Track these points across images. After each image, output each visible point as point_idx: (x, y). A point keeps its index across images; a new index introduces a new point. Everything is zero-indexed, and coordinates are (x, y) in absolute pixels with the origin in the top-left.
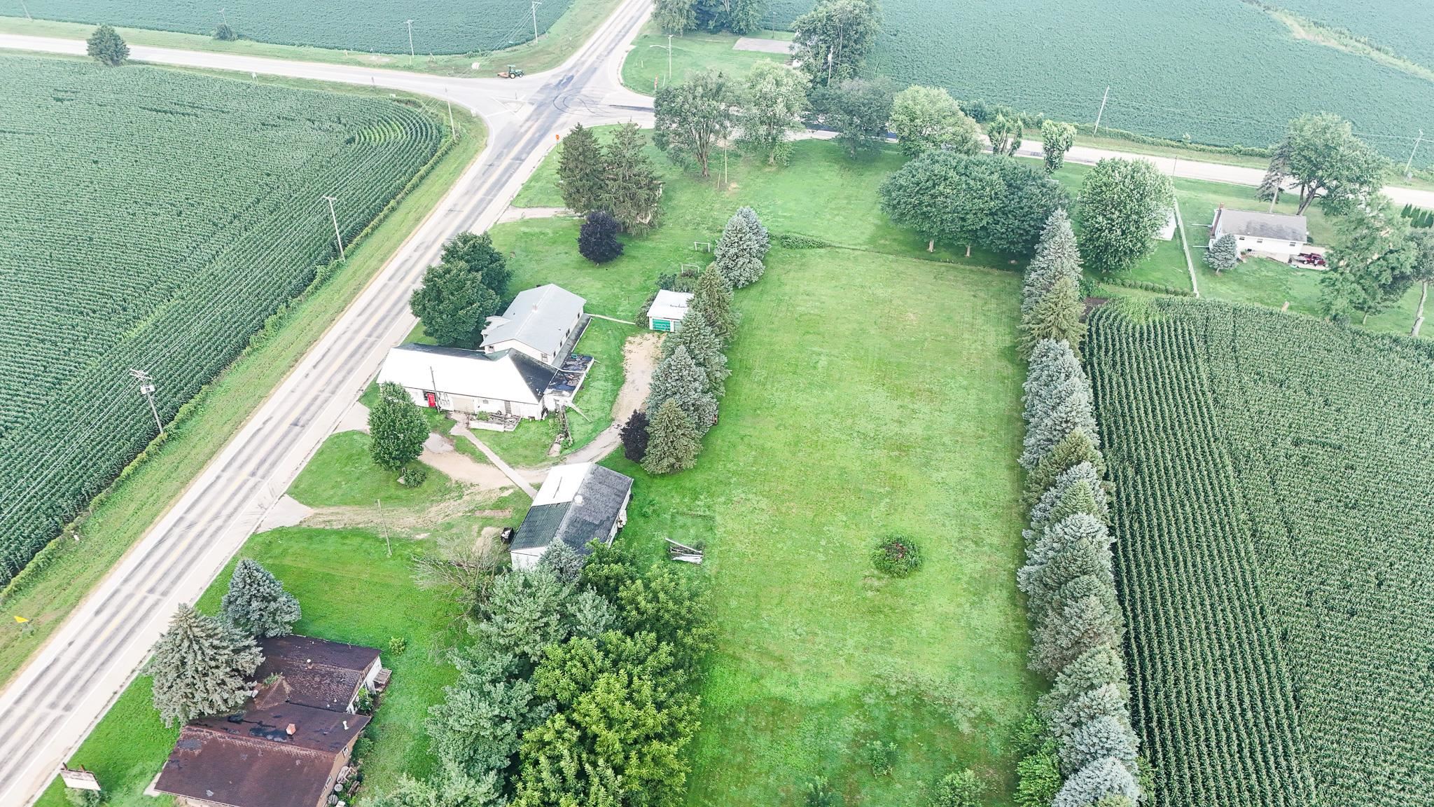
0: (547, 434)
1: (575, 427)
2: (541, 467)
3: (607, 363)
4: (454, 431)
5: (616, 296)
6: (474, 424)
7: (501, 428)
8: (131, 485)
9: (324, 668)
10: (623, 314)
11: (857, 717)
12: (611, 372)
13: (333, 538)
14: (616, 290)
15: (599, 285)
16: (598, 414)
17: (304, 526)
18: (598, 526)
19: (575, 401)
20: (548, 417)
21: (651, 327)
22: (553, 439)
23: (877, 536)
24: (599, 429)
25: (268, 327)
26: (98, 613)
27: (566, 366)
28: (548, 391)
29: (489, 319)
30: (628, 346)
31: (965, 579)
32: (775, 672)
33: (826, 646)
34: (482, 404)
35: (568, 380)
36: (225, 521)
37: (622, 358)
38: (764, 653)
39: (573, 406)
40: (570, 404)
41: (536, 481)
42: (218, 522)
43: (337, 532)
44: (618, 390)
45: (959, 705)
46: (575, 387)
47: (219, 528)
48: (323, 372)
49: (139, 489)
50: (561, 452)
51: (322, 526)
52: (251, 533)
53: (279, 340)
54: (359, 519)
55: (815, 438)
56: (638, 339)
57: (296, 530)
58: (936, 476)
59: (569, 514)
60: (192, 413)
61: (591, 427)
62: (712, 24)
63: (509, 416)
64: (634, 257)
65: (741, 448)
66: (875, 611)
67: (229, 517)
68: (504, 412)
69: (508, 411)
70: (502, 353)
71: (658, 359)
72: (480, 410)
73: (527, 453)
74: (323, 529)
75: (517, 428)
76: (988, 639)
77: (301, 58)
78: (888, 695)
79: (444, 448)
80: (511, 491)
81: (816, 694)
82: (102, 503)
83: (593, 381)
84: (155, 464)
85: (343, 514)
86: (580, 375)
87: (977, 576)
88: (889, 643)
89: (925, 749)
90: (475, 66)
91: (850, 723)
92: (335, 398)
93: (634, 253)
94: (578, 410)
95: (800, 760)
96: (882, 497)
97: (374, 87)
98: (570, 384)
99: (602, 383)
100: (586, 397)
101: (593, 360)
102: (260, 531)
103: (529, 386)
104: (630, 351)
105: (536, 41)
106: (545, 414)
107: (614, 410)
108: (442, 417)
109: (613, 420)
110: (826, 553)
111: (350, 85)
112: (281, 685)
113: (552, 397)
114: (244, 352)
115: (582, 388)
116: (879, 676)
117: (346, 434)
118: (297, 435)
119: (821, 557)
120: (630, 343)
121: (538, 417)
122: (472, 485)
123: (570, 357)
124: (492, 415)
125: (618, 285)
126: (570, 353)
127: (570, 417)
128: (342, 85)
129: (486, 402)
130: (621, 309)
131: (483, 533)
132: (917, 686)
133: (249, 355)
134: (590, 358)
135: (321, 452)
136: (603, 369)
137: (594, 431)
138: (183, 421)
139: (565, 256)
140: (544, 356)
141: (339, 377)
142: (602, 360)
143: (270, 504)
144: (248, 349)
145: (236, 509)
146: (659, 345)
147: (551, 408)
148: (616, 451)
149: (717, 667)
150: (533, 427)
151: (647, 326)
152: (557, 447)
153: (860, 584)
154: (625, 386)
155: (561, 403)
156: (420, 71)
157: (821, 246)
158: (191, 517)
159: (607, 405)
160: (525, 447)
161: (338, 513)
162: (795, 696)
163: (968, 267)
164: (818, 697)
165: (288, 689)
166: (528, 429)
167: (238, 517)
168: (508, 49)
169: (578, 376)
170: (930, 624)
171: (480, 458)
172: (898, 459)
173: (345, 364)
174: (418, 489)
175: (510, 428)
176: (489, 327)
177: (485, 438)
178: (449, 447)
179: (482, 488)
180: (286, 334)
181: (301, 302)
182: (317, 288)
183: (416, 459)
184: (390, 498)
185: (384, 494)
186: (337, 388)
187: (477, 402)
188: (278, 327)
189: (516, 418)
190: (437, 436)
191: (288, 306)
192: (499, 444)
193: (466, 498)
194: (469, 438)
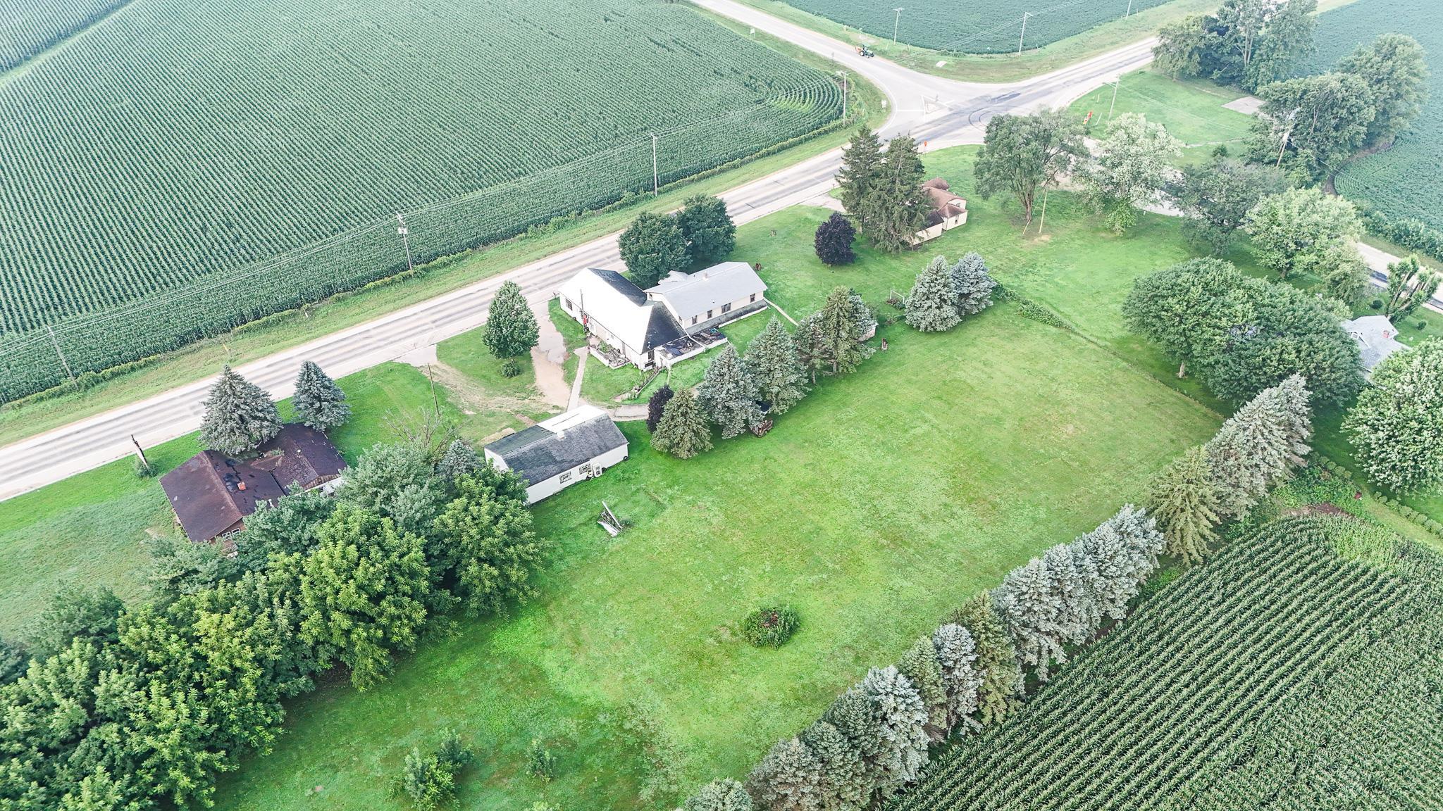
2: (598, 405)
4: (579, 351)
6: (593, 351)
7: (606, 362)
8: (368, 296)
9: (306, 462)
10: (799, 314)
11: (578, 724)
13: (424, 386)
14: (819, 292)
15: (810, 283)
17: (420, 369)
18: (556, 462)
20: (650, 370)
22: (631, 389)
23: (776, 599)
25: (551, 225)
26: (269, 366)
27: (695, 334)
28: (661, 348)
29: (674, 271)
31: (806, 681)
32: (564, 650)
33: (624, 657)
35: (685, 346)
36: (386, 345)
38: (575, 632)
39: (669, 369)
40: (669, 367)
41: (568, 408)
42: (381, 343)
43: (430, 383)
45: (666, 775)
46: (682, 354)
48: (552, 271)
49: (369, 301)
50: (623, 401)
51: (427, 375)
52: (389, 360)
54: (452, 381)
55: (828, 491)
57: (412, 370)
58: (897, 581)
59: (543, 441)
60: (445, 265)
62: (1216, 74)
63: (621, 356)
64: (868, 270)
65: (756, 466)
66: (697, 656)
67: (392, 343)
68: (620, 351)
69: (623, 352)
70: (653, 303)
72: (608, 343)
73: (603, 390)
74: (426, 378)
75: (619, 368)
76: (758, 741)
77: (809, 25)
78: (621, 726)
79: (557, 360)
81: (571, 686)
82: (339, 299)
84: (393, 289)
85: (448, 373)
86: (699, 347)
87: (819, 685)
88: (674, 688)
89: (595, 785)
90: (940, 64)
91: (569, 726)
92: (539, 292)
94: (670, 374)
95: (502, 723)
96: (825, 569)
97: (833, 62)
98: (685, 350)
100: (684, 367)
101: (725, 340)
102: (397, 361)
103: (647, 337)
105: (1019, 53)
106: (650, 367)
108: (584, 336)
110: (716, 588)
111: (818, 57)
112: (277, 459)
113: (661, 354)
114: (519, 236)
115: (692, 358)
116: (633, 706)
119: (709, 588)
121: (642, 367)
122: (541, 394)
123: (709, 330)
124: (611, 350)
125: (826, 289)
126: (712, 327)
127: (659, 377)
128: (813, 54)
129: (612, 337)
130: (803, 309)
132: (652, 735)
133: (520, 240)
134: (722, 338)
138: (435, 267)
142: (735, 343)
143: (421, 346)
144: (523, 235)
145: (400, 340)
147: (658, 364)
149: (530, 620)
150: (630, 372)
152: (626, 396)
153: (713, 628)
156: (890, 58)
157: (1059, 325)
158: (372, 333)
160: (607, 385)
162: (556, 675)
163: (1204, 409)
164: (571, 690)
165: (279, 463)
166: (628, 372)
167: (395, 346)
168: (985, 55)
169: (696, 347)
170: (726, 696)
171: (570, 378)
172: (878, 547)
173: (571, 271)
174: (506, 379)
175: (613, 366)
176: (666, 280)
177: (590, 365)
178: (561, 360)
179: (544, 400)
180: (562, 234)
181: (593, 215)
182: (615, 209)
183: (530, 358)
184: (484, 377)
185: (484, 372)
186: (547, 286)
187: (607, 335)
188: (559, 226)
189: (627, 360)
190: (564, 349)
191: (580, 214)
192: (592, 374)
193: (527, 401)
194: (581, 360)
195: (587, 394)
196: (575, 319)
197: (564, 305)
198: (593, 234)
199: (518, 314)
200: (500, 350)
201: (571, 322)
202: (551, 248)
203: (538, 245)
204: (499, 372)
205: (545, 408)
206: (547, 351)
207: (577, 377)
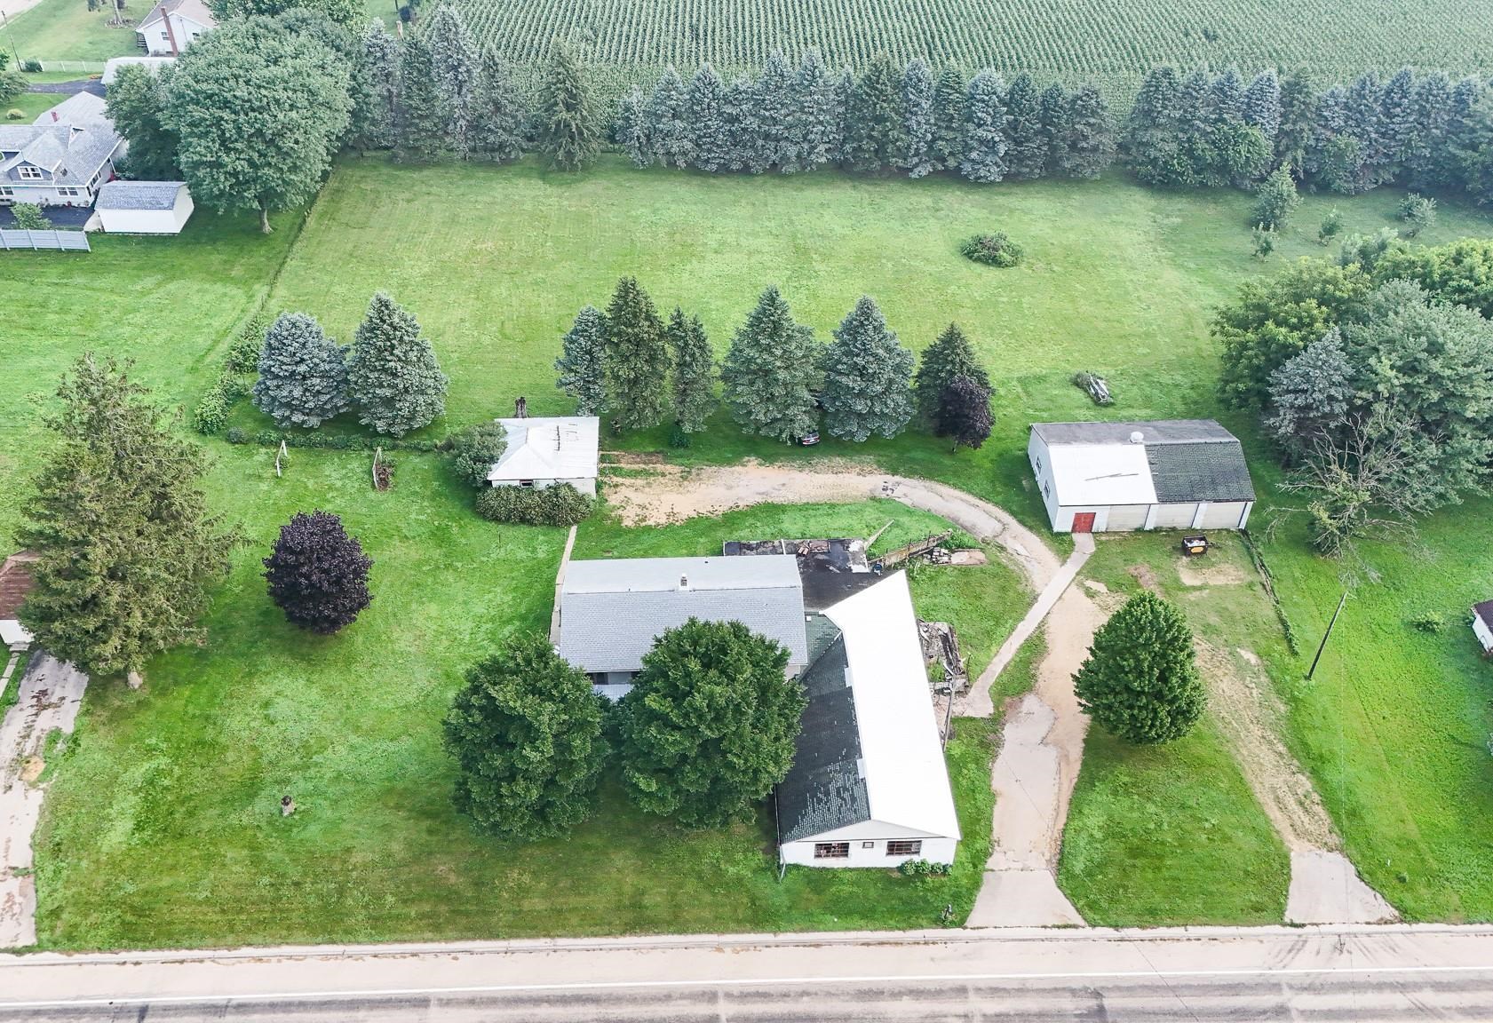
2: (1016, 564)
13: (1331, 775)
16: (871, 515)
17: (1334, 840)
36: (1417, 986)
42: (1428, 997)
43: (1315, 773)
47: (1440, 987)
50: (971, 549)
51: (1319, 809)
52: (1405, 927)
54: (1268, 758)
57: (1352, 849)
67: (1402, 987)
73: (991, 591)
74: (1323, 803)
80: (1089, 583)
85: (1273, 789)
102: (1389, 912)
117: (1072, 896)
118: (1130, 990)
131: (1197, 583)
135: (1150, 916)
137: (909, 515)
143: (1322, 935)
145: (1380, 987)
161: (1278, 800)
167: (1390, 968)
171: (1036, 647)
190: (1008, 732)
192: (991, 633)
194: (992, 681)
206: (1046, 745)
207: (1022, 641)
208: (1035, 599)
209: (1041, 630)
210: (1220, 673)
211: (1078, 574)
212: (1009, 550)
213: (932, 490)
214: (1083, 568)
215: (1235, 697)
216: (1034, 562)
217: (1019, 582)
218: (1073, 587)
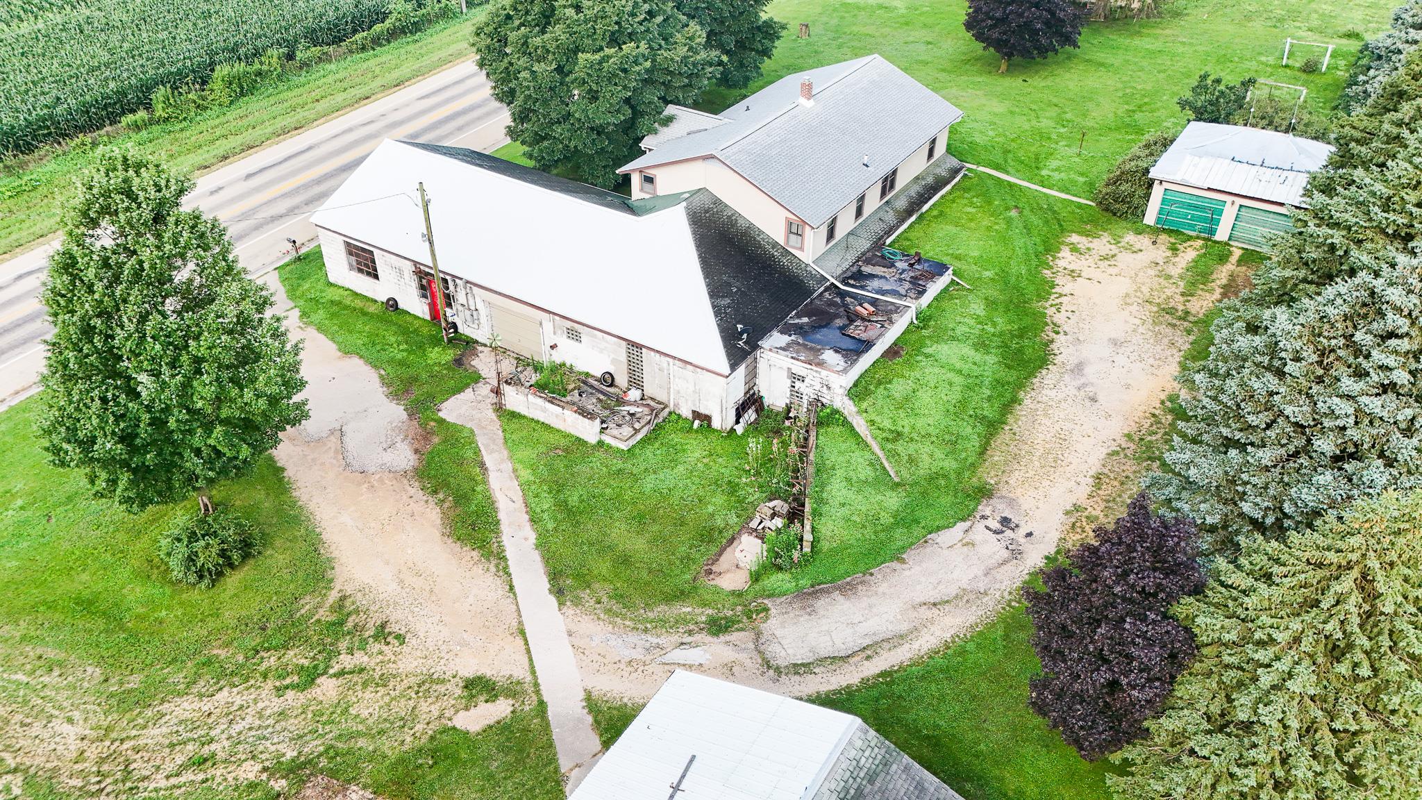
0: (733, 488)
1: (837, 490)
2: (662, 623)
3: (993, 293)
4: (454, 409)
5: (1043, 136)
6: (515, 399)
7: (588, 431)
10: (1056, 176)
12: (1002, 323)
14: (1046, 123)
15: (999, 107)
16: (932, 458)
19: (858, 392)
20: (754, 428)
21: (1150, 218)
22: (745, 511)
24: (928, 517)
25: (217, 85)
27: (857, 276)
28: (777, 339)
29: (671, 110)
30: (1065, 258)
34: (564, 342)
35: (852, 317)
37: (1045, 289)
39: (848, 407)
40: (838, 400)
41: (616, 687)
44: (1020, 385)
46: (868, 345)
48: (257, 189)
50: (756, 577)
53: (231, 115)
56: (1102, 244)
61: (893, 501)
63: (634, 394)
64: (1102, 65)
68: (622, 380)
69: (636, 381)
70: (672, 200)
71: (1171, 311)
72: (557, 357)
73: (638, 545)
75: (645, 441)
79: (388, 458)
80: (501, 709)
83: (937, 339)
86: (897, 309)
93: (1100, 56)
94: (860, 424)
98: (857, 330)
99: (967, 351)
100: (899, 388)
101: (948, 277)
103: (718, 311)
104: (1073, 275)
106: (751, 415)
107: (996, 456)
108: (450, 355)
109: (984, 493)
113: (784, 362)
114: (129, 118)
115: (893, 352)
120: (1074, 249)
121: (722, 419)
122: (382, 633)
123: (878, 254)
124: (584, 380)
125: (1053, 112)
126: (878, 244)
127: (829, 445)
129: (574, 335)
130: (1054, 164)
133: (137, 127)
134: (941, 269)
136: (978, 308)
137: (905, 520)
139: (924, 48)
140: (795, 228)
141: (281, 207)
142: (977, 281)
144: (142, 114)
146: (1175, 271)
147: (775, 394)
148: (980, 638)
150: (695, 450)
151: (1138, 212)
152: (749, 551)
154: (1049, 376)
155: (807, 390)
159: (971, 433)
160: (641, 520)
166: (674, 456)
169: (887, 313)
171: (475, 527)
173: (319, 181)
174: (198, 595)
175: (620, 438)
176: (665, 133)
177: (528, 453)
178: (404, 457)
179: (409, 662)
180: (255, 106)
181: (324, 59)
182: (376, 42)
183: (276, 477)
184: (86, 605)
185: (84, 583)
186: (257, 228)
187: (550, 332)
188: (243, 88)
189: (656, 407)
190: (397, 412)
191: (290, 57)
192: (557, 487)
193: (327, 688)
194: (481, 441)
195: (584, 580)
196: (392, 304)
197: (339, 269)
198: (340, 97)
199: (196, 301)
200: (141, 473)
201: (380, 318)
202: (234, 142)
203: (192, 135)
204: (154, 569)
205: (428, 709)
206: (332, 432)
207: (502, 516)
208: (559, 592)
209: (495, 556)
210: (92, 753)
211: (542, 703)
212: (703, 637)
213: (961, 598)
214: (546, 726)
215: (36, 729)
216: (638, 654)
217: (619, 597)
218: (520, 672)
